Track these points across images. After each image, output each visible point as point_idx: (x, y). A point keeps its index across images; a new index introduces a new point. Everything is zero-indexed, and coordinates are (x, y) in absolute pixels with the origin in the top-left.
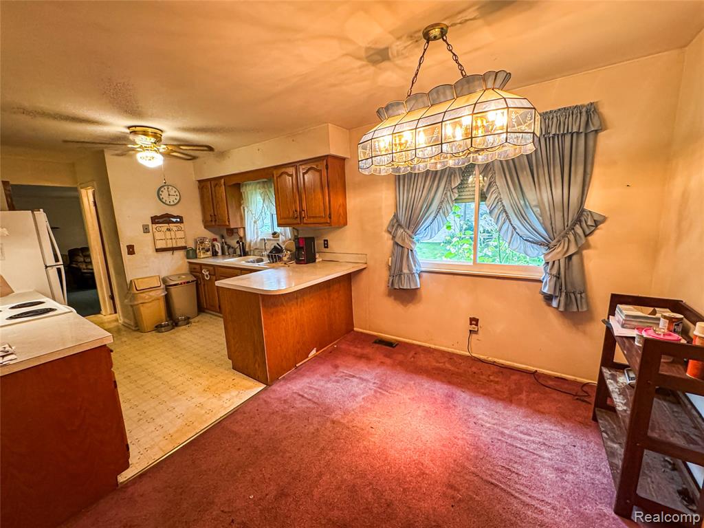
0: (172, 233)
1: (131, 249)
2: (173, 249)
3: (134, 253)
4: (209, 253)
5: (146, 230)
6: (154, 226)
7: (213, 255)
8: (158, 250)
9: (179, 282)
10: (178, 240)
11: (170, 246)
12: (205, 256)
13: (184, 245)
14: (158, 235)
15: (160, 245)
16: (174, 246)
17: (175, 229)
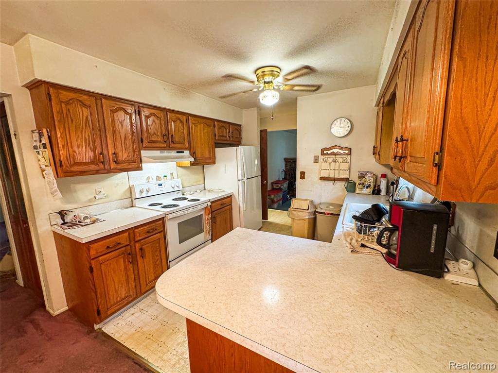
0: (337, 164)
1: (303, 175)
2: (335, 180)
3: (304, 179)
4: (370, 190)
5: (316, 160)
6: (323, 157)
7: (373, 193)
8: (322, 179)
9: (326, 212)
10: (341, 172)
11: (332, 176)
12: (360, 192)
13: (346, 176)
14: (325, 166)
15: (325, 174)
16: (337, 176)
17: (340, 160)
